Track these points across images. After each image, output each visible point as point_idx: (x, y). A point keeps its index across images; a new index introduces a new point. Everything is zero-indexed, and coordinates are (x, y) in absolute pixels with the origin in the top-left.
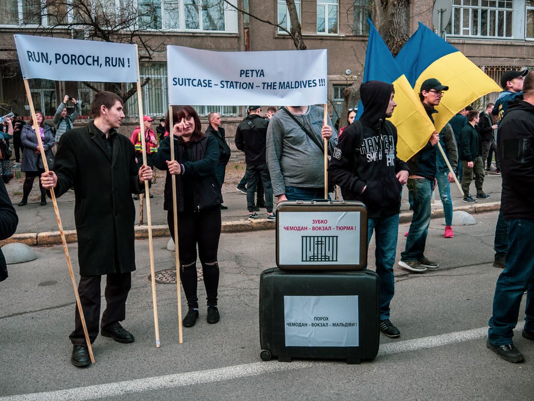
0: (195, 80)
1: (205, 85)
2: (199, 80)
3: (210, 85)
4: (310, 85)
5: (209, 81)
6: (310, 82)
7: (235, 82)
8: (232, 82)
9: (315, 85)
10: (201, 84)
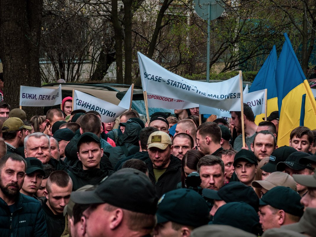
0: (150, 75)
1: (156, 80)
2: (153, 76)
3: (160, 80)
4: (232, 97)
5: (160, 77)
6: (232, 95)
7: (178, 82)
8: (176, 82)
9: (234, 97)
10: (153, 79)
